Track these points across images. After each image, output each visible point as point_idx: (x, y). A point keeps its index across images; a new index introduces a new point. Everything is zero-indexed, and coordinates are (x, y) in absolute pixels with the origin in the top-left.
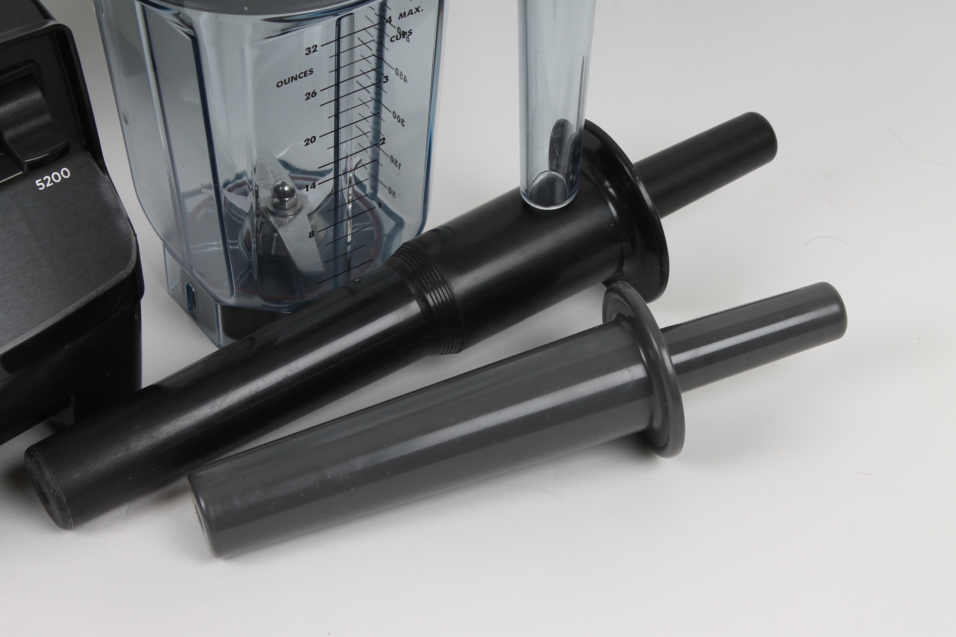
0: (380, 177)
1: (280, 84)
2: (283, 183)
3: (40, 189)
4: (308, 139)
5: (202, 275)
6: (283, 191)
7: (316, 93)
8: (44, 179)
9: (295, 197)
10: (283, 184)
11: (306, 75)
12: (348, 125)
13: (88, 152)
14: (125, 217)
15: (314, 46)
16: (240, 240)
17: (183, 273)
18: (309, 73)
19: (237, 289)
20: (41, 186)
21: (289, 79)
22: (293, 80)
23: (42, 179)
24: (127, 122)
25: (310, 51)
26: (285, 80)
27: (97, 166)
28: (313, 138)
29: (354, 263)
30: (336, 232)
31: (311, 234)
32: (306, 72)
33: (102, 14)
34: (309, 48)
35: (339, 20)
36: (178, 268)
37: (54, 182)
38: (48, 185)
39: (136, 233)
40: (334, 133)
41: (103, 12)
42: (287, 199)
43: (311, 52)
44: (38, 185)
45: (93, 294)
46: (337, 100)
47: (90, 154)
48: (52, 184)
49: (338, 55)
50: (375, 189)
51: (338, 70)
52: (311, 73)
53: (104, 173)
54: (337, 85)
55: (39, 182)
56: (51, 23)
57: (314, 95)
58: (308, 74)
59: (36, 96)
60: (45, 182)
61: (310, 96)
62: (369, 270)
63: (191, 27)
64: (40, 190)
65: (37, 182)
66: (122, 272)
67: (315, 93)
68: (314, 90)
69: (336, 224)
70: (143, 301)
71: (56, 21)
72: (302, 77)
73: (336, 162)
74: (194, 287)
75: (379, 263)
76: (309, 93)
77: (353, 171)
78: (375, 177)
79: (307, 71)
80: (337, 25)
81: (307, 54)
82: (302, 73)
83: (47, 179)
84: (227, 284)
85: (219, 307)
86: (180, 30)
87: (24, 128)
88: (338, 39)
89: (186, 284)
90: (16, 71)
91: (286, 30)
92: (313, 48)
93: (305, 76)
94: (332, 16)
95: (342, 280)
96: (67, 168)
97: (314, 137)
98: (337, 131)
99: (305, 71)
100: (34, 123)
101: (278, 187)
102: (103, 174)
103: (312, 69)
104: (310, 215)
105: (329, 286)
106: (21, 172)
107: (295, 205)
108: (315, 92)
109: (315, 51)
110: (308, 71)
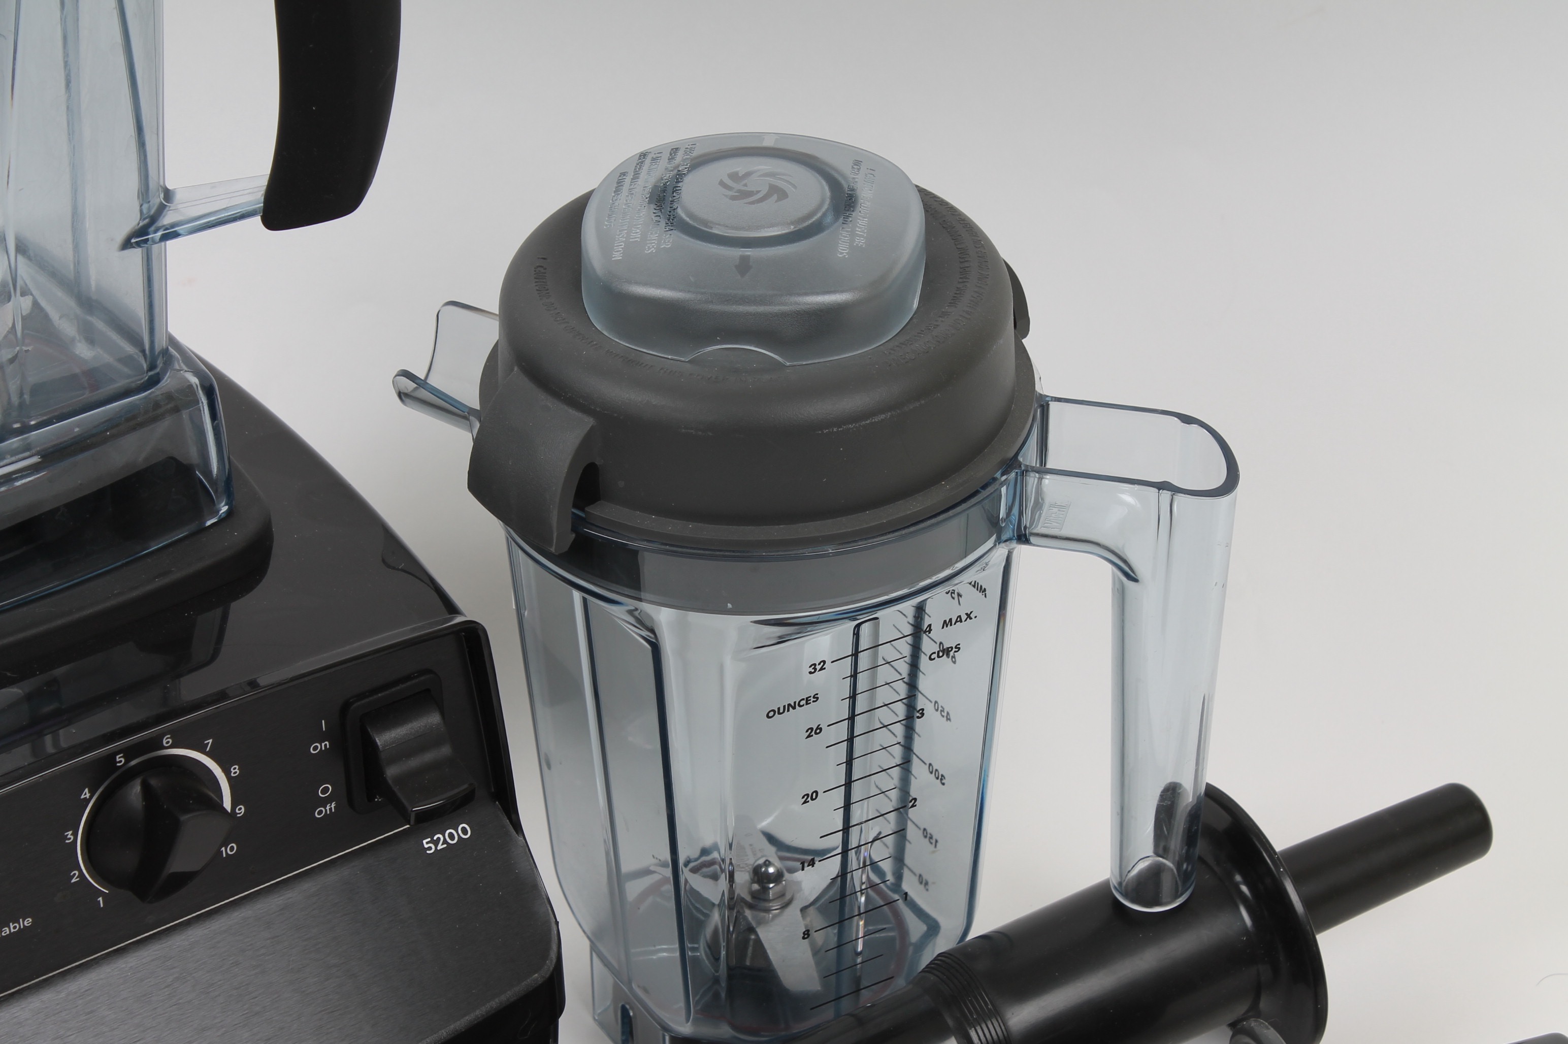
0: (908, 860)
1: (771, 714)
2: (767, 862)
3: (428, 852)
4: (808, 795)
5: (646, 990)
6: (766, 871)
7: (821, 729)
8: (435, 838)
9: (784, 882)
10: (767, 864)
11: (809, 702)
12: (865, 777)
13: (497, 803)
14: (545, 897)
15: (821, 662)
16: (702, 945)
17: (616, 988)
18: (812, 699)
19: (696, 1012)
20: (430, 848)
21: (784, 707)
22: (791, 708)
23: (432, 839)
24: (549, 767)
25: (815, 669)
26: (779, 709)
27: (509, 823)
28: (814, 794)
29: (864, 983)
30: (840, 934)
31: (806, 934)
32: (809, 699)
33: (525, 612)
34: (815, 665)
35: (858, 626)
36: (610, 980)
37: (448, 843)
38: (440, 847)
39: (558, 921)
40: (843, 787)
41: (525, 610)
42: (771, 885)
43: (818, 670)
44: (426, 846)
45: (494, 1004)
46: (851, 740)
47: (500, 806)
48: (445, 846)
49: (854, 676)
50: (899, 877)
51: (853, 697)
52: (815, 700)
53: (517, 833)
54: (852, 718)
55: (427, 843)
56: (459, 619)
57: (818, 731)
58: (811, 701)
59: (433, 719)
60: (436, 843)
61: (813, 733)
62: (888, 992)
63: (652, 631)
64: (428, 854)
65: (424, 842)
66: (536, 975)
67: (819, 730)
68: (819, 725)
69: (842, 921)
70: (562, 1021)
71: (466, 616)
72: (803, 705)
73: (845, 831)
74: (632, 1008)
75: (900, 983)
76: (812, 729)
77: (870, 844)
78: (899, 859)
79: (810, 697)
80: (854, 634)
81: (810, 673)
82: (803, 699)
83: (439, 839)
84: (682, 1004)
85: (667, 1038)
86: (636, 634)
87: (414, 763)
88: (855, 654)
89: (620, 1005)
90: (409, 683)
91: (785, 638)
92: (819, 664)
93: (807, 704)
94: (847, 621)
95: (846, 1005)
96: (467, 824)
97: (816, 792)
98: (848, 784)
99: (807, 696)
100: (429, 757)
101: (760, 866)
102: (517, 835)
103: (817, 694)
104: (804, 910)
105: (828, 1013)
106: (408, 826)
107: (782, 895)
108: (820, 727)
109: (822, 669)
110: (812, 697)
